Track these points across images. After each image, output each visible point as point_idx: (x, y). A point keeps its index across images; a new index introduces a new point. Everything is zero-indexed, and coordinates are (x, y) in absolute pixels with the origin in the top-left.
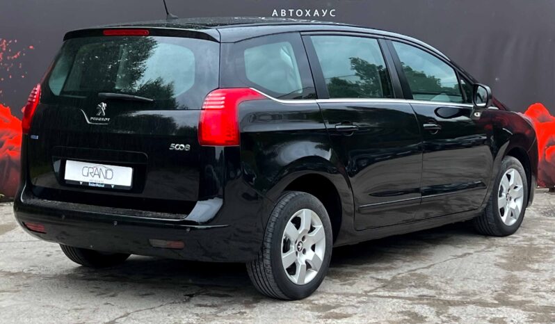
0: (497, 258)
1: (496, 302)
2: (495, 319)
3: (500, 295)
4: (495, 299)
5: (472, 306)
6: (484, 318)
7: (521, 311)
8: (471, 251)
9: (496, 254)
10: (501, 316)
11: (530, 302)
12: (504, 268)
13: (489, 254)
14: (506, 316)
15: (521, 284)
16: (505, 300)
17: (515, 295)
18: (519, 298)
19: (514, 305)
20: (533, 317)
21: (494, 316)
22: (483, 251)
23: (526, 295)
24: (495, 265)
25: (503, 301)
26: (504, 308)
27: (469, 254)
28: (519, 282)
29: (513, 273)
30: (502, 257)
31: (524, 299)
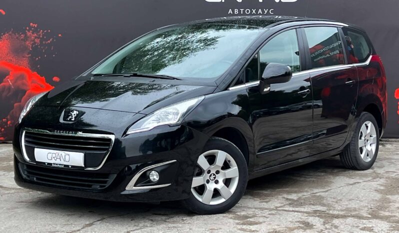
0: (378, 186)
1: (370, 216)
2: (365, 227)
3: (373, 211)
4: (369, 214)
5: (350, 218)
6: (357, 227)
7: (386, 223)
8: (361, 181)
9: (378, 183)
10: (371, 226)
11: (395, 216)
12: (381, 193)
13: (373, 183)
14: (374, 226)
15: (391, 204)
16: (377, 214)
17: (385, 211)
18: (387, 214)
19: (382, 218)
20: (394, 227)
21: (365, 225)
22: (369, 181)
23: (392, 211)
24: (375, 190)
25: (374, 215)
26: (374, 221)
27: (358, 183)
28: (390, 202)
29: (387, 196)
30: (382, 185)
31: (390, 214)
